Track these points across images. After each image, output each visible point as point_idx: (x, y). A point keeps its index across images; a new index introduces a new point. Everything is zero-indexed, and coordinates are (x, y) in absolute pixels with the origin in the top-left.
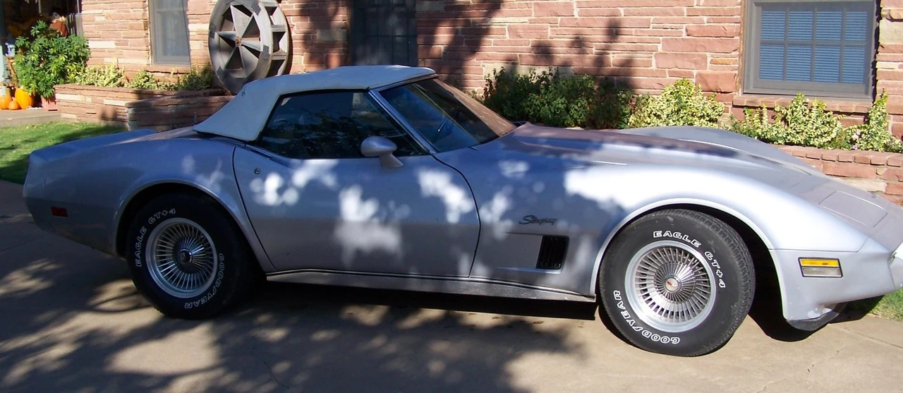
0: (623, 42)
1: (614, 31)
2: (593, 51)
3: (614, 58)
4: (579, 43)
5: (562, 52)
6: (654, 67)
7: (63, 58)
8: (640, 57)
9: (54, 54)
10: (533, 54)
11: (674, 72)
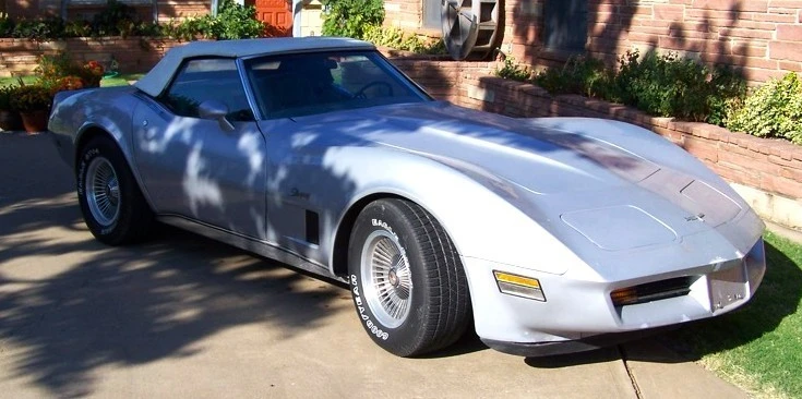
0: (742, 27)
1: (735, 13)
2: (717, 35)
3: (733, 44)
4: (706, 26)
5: (693, 35)
6: (767, 58)
7: (359, 18)
8: (754, 45)
9: (353, 14)
10: (670, 36)
11: (785, 64)
